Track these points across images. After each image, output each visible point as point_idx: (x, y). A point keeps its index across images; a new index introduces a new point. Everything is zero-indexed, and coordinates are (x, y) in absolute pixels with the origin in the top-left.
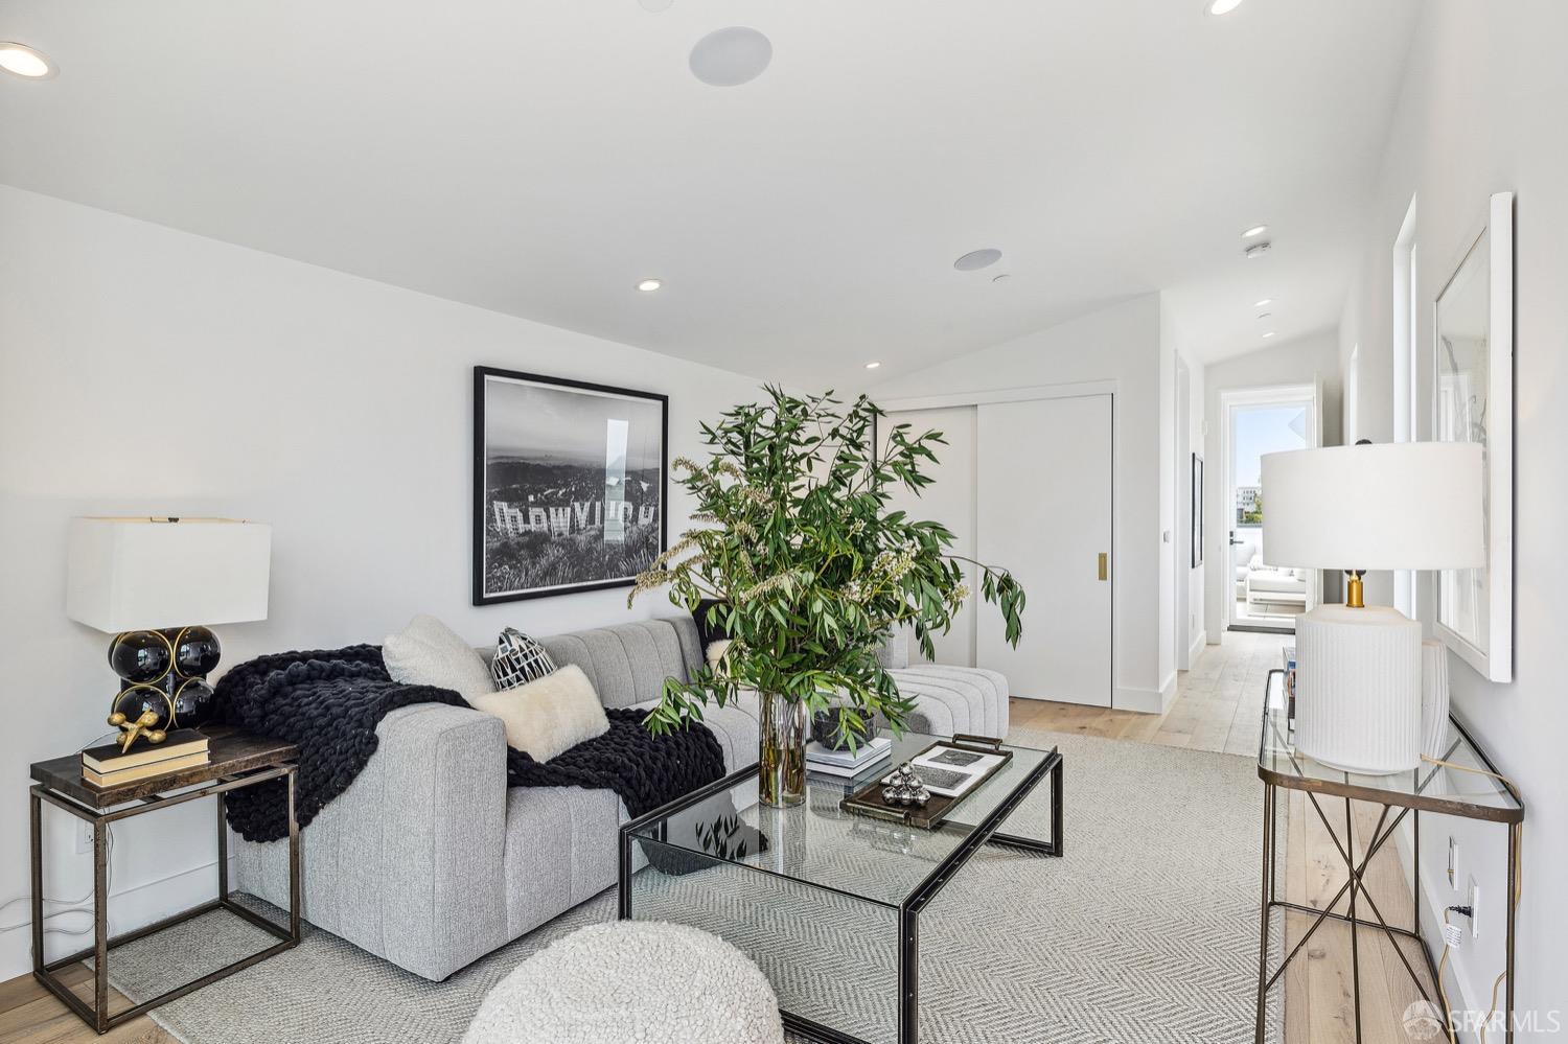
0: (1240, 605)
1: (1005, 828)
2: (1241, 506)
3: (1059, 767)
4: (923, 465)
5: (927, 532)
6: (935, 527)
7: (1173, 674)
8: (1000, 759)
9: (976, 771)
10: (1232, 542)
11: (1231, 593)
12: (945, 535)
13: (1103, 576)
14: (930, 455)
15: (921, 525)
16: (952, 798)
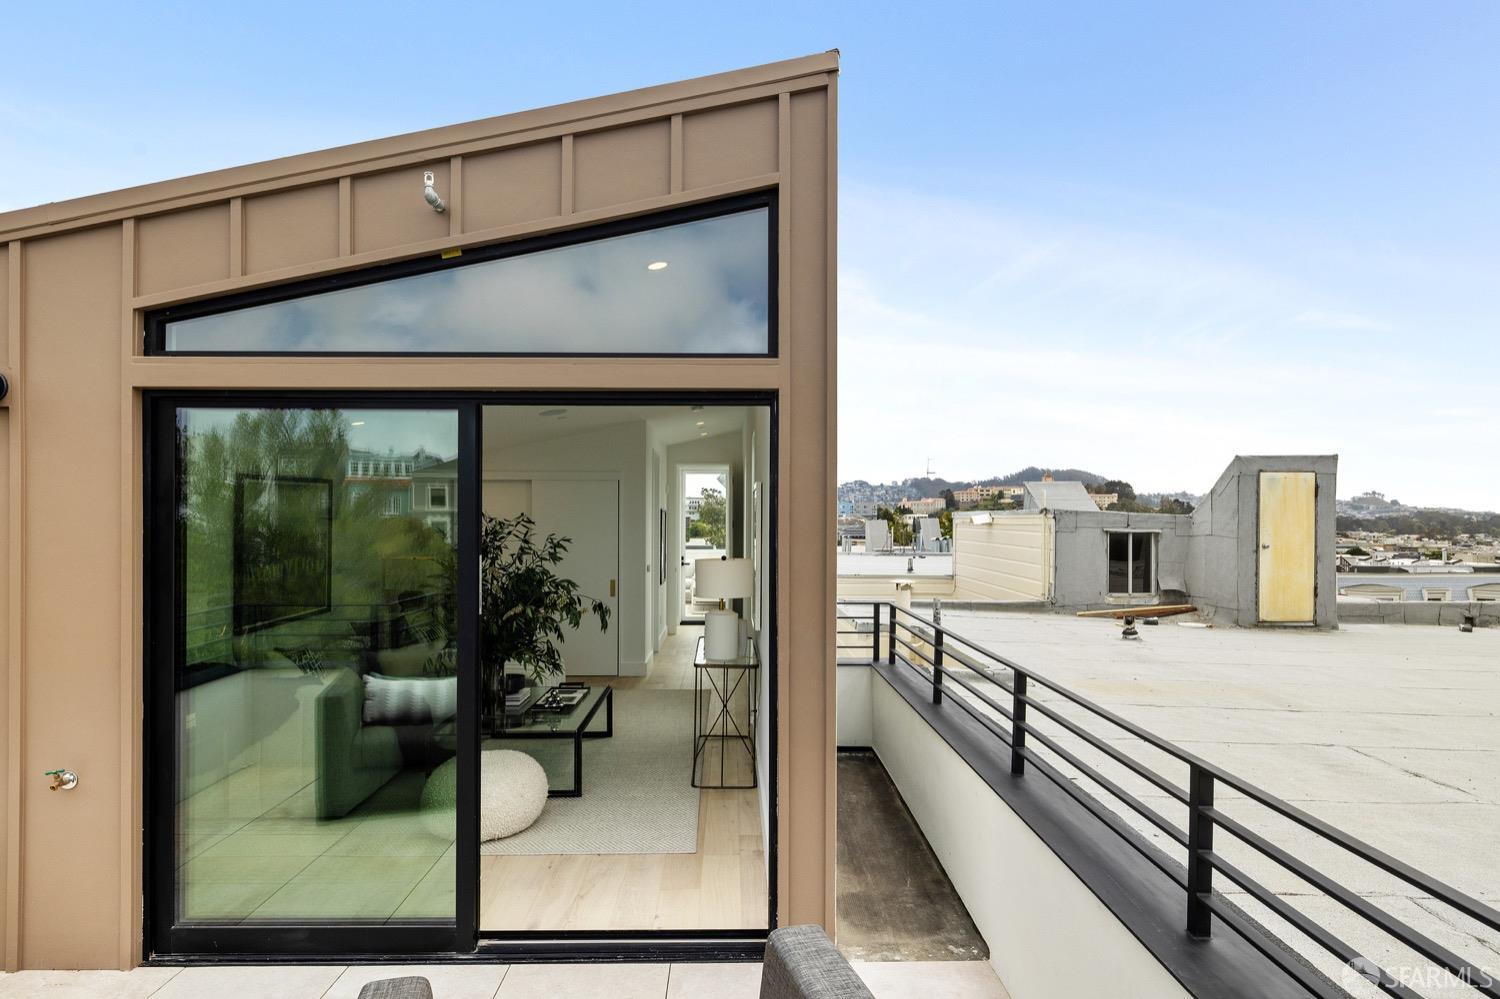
0: (687, 606)
1: (588, 729)
2: (688, 515)
3: (611, 694)
4: (560, 552)
5: (566, 584)
6: (569, 582)
7: (652, 652)
8: (586, 691)
9: (579, 695)
10: (683, 564)
11: (682, 599)
12: (574, 585)
13: (613, 594)
14: (565, 549)
15: (563, 581)
16: (573, 706)
